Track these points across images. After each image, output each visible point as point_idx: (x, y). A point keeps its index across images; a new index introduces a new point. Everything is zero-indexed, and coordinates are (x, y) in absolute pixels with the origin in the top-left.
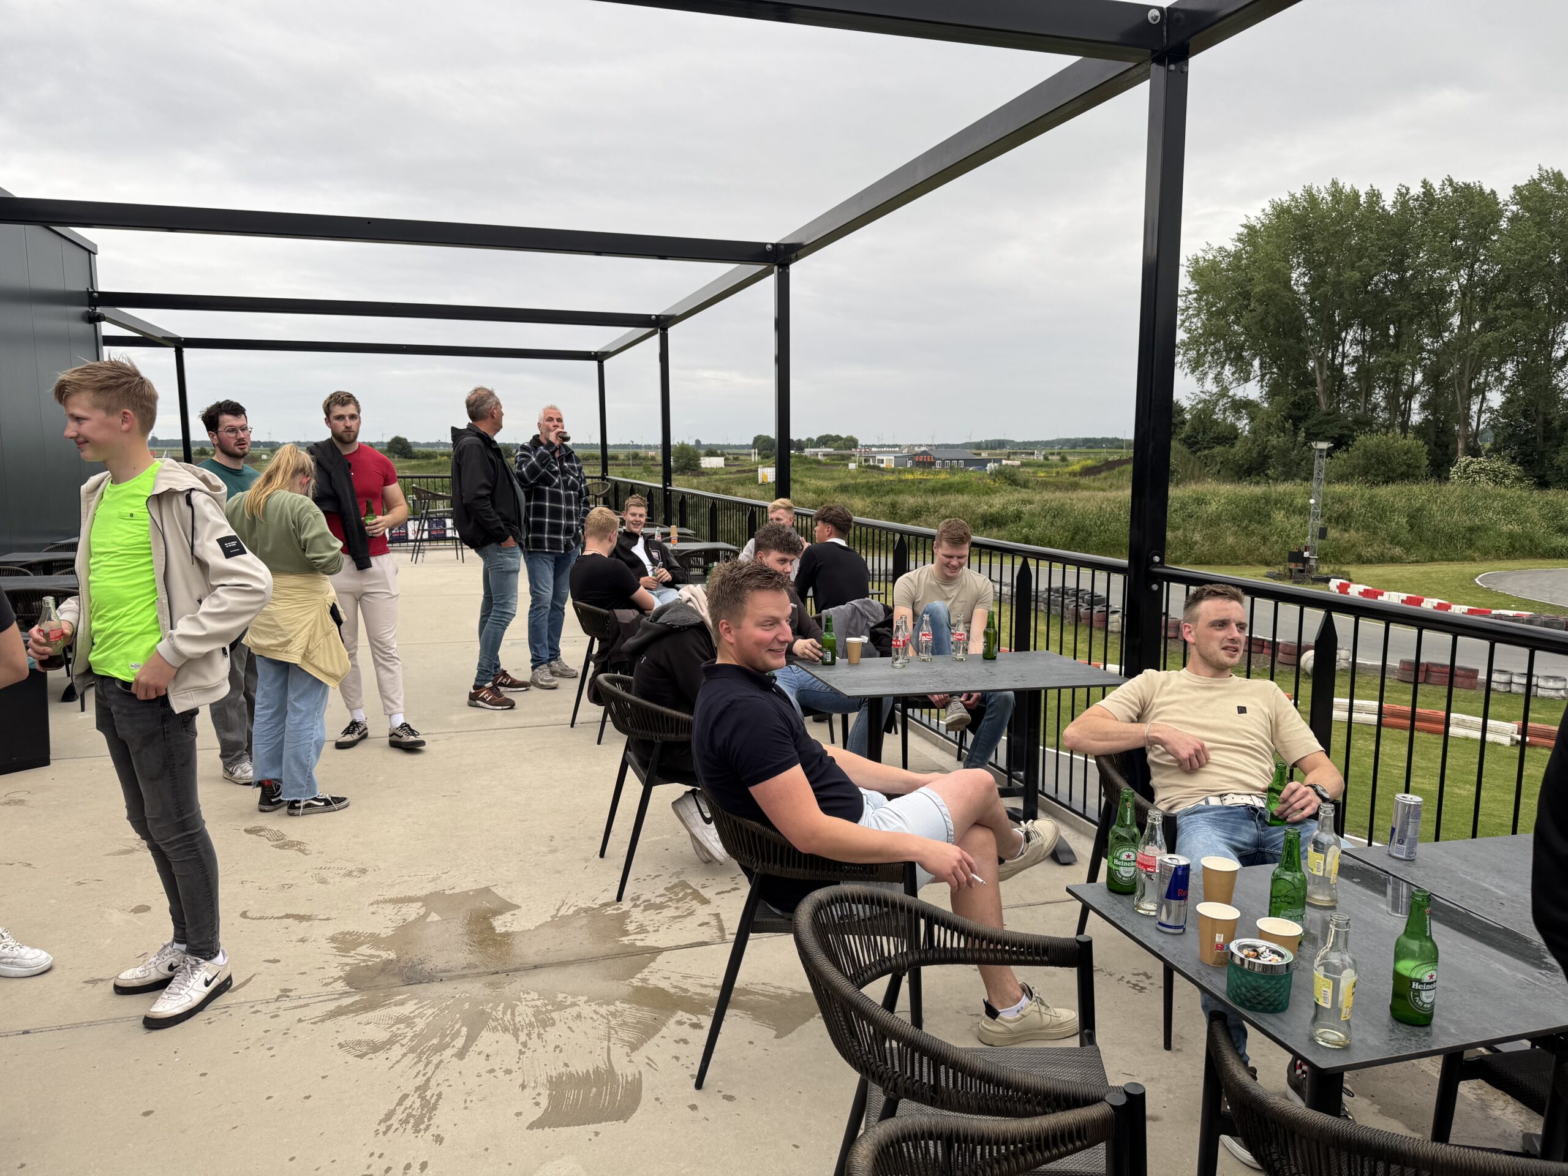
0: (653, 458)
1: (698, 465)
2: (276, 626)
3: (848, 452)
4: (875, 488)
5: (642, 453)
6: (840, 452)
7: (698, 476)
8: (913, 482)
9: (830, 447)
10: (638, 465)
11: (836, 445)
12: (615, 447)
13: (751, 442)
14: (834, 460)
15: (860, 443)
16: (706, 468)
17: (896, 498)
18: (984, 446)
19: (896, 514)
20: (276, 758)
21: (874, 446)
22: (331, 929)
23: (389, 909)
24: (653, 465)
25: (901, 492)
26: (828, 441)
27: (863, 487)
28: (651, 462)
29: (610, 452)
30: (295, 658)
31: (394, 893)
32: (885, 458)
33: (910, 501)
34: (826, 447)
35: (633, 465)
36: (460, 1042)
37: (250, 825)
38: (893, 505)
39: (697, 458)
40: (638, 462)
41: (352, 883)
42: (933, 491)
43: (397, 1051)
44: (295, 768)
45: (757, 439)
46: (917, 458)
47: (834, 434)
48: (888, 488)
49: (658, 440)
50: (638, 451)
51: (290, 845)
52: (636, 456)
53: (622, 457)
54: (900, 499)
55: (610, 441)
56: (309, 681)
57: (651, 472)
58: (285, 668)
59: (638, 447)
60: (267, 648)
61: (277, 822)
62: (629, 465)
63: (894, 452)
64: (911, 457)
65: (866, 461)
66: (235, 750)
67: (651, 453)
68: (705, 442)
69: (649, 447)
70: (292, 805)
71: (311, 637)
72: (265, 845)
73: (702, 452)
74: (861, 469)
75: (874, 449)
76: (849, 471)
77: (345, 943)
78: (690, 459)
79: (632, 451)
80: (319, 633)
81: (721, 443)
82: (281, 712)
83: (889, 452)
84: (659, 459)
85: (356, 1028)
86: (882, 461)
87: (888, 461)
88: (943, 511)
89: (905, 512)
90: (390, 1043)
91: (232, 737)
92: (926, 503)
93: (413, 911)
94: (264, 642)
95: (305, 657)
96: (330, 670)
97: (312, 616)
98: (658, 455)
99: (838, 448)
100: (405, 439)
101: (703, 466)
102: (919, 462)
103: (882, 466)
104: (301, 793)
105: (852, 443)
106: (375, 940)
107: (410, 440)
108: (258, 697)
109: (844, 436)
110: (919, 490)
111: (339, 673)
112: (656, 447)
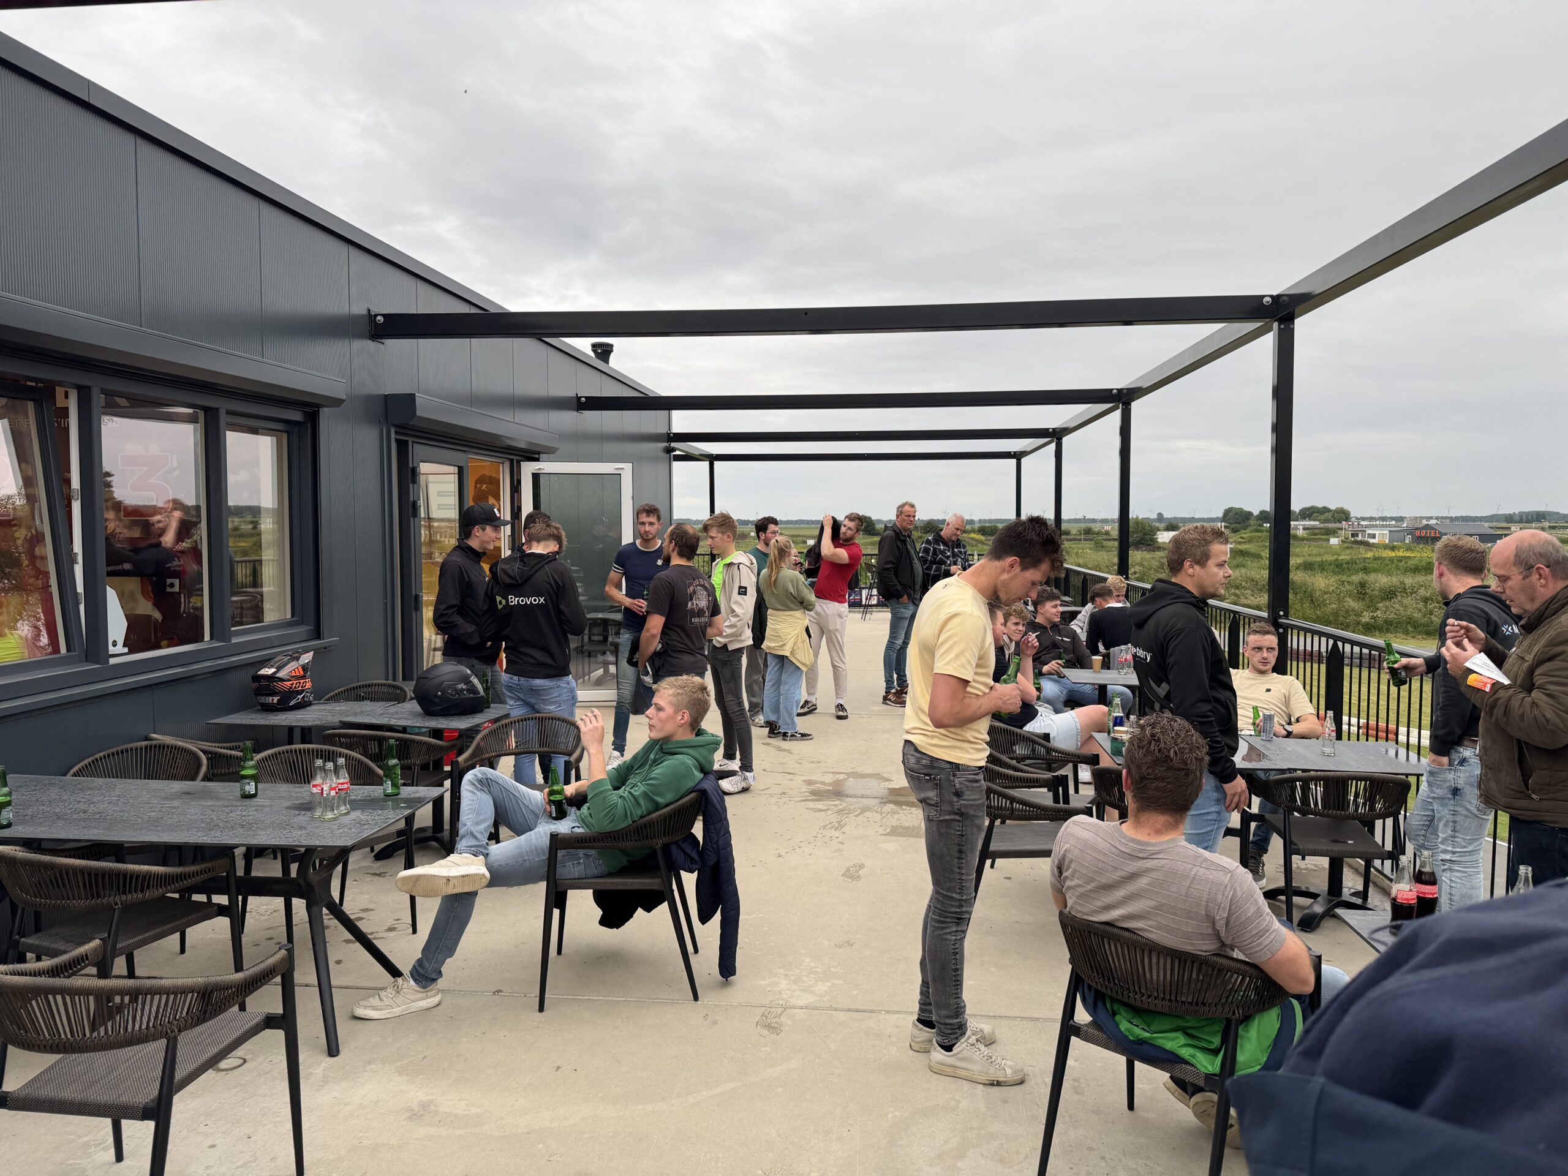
0: (1107, 533)
1: (1154, 541)
2: (779, 636)
3: (1338, 525)
4: (1344, 565)
5: (1096, 527)
6: (1326, 525)
7: (1153, 551)
8: (1391, 560)
9: (1314, 520)
10: (1090, 540)
11: (1323, 517)
12: (1069, 521)
13: (1221, 515)
14: (1315, 534)
15: (1352, 515)
16: (1164, 543)
17: (1365, 577)
18: (1517, 518)
19: (1365, 594)
20: (776, 709)
21: (1364, 519)
22: (803, 778)
23: (831, 775)
24: (1105, 540)
25: (1376, 571)
26: (1313, 513)
27: (1330, 565)
28: (1105, 537)
29: (1064, 526)
30: (787, 654)
31: (833, 770)
32: (1377, 532)
33: (1382, 580)
34: (1310, 520)
35: (1085, 540)
36: (856, 813)
37: (764, 742)
38: (1362, 585)
39: (1153, 531)
40: (1091, 536)
41: (812, 765)
42: (1416, 570)
43: (830, 812)
44: (785, 714)
45: (1228, 512)
46: (1417, 533)
47: (1320, 505)
48: (1361, 566)
49: (1115, 514)
50: (1092, 525)
51: (785, 750)
52: (1088, 531)
53: (1074, 532)
54: (1372, 578)
55: (1065, 516)
56: (794, 667)
57: (1103, 547)
58: (782, 659)
59: (1094, 521)
60: (773, 648)
61: (777, 742)
62: (1080, 540)
63: (1389, 526)
64: (1410, 531)
65: (1353, 536)
66: (755, 708)
67: (1107, 528)
68: (1167, 515)
69: (1105, 521)
70: (785, 734)
71: (795, 643)
72: (772, 750)
73: (1162, 525)
74: (1346, 545)
75: (1363, 523)
76: (1331, 547)
77: (809, 782)
78: (1145, 534)
79: (1083, 526)
80: (800, 640)
81: (1188, 516)
82: (778, 683)
83: (1383, 526)
84: (1115, 533)
85: (811, 805)
86: (1374, 536)
87: (1381, 536)
88: (1422, 592)
89: (1376, 593)
90: (827, 810)
91: (754, 700)
92: (1402, 583)
93: (841, 777)
94: (772, 645)
95: (792, 653)
96: (804, 661)
97: (796, 632)
98: (1114, 530)
99: (1326, 521)
100: (870, 518)
101: (1160, 540)
102: (1421, 537)
103: (1372, 541)
104: (788, 729)
105: (1342, 515)
106: (823, 783)
107: (874, 518)
108: (767, 678)
109: (1333, 507)
110: (1397, 568)
111: (808, 663)
112: (1113, 521)
